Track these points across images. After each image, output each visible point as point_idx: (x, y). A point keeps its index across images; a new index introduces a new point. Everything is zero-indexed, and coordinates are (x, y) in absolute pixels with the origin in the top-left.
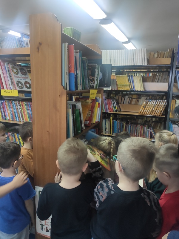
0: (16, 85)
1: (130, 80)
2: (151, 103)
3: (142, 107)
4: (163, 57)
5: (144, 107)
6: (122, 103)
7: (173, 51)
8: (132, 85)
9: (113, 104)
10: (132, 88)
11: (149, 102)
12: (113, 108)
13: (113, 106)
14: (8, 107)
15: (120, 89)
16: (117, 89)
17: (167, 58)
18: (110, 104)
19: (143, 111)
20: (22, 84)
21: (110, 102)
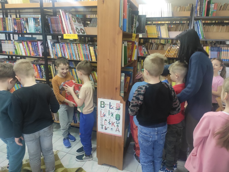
0: (75, 30)
1: (158, 29)
2: (174, 47)
3: (167, 51)
4: (184, 11)
5: (168, 51)
6: (151, 49)
7: (193, 5)
8: (159, 34)
9: (144, 50)
10: (160, 36)
11: (173, 47)
12: (144, 53)
13: (143, 51)
14: (67, 48)
15: (149, 37)
16: (147, 36)
17: (187, 12)
18: (141, 49)
19: (167, 54)
20: (79, 30)
21: (141, 48)
